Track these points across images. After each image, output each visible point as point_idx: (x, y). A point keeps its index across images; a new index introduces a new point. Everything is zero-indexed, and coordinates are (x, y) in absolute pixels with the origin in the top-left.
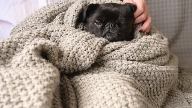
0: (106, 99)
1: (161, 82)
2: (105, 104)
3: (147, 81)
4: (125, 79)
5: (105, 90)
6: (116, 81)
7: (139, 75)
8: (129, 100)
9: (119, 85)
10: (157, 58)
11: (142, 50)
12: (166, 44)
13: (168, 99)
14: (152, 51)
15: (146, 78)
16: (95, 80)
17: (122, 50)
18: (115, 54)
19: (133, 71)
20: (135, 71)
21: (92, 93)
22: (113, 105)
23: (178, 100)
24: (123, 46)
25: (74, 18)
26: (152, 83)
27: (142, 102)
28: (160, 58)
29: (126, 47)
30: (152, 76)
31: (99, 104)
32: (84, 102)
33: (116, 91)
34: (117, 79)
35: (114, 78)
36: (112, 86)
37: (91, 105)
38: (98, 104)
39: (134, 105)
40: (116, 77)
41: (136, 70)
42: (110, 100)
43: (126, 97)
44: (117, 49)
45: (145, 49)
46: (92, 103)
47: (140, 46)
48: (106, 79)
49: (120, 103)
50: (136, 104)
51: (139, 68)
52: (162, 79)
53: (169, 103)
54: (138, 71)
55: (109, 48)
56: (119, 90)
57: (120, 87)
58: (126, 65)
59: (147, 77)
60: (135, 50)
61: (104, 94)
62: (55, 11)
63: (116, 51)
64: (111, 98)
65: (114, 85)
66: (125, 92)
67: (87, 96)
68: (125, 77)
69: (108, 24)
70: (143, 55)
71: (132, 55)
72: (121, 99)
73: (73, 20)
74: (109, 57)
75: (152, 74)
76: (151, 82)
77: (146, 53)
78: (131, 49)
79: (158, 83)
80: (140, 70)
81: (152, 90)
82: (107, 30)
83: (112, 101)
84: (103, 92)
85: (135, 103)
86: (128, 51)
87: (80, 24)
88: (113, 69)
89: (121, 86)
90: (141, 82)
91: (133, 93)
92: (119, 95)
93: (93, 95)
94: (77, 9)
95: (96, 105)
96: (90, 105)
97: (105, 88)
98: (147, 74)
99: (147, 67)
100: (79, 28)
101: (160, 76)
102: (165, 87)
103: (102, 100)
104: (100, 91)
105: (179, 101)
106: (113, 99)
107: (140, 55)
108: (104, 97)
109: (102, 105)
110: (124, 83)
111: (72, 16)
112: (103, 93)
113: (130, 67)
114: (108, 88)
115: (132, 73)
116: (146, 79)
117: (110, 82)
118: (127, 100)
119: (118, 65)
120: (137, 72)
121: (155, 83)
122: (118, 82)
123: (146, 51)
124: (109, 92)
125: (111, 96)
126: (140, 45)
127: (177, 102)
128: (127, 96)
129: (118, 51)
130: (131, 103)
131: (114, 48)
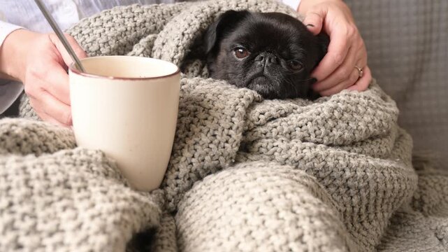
0: (251, 225)
1: (379, 194)
2: (248, 237)
3: (347, 189)
4: (295, 177)
5: (247, 204)
6: (274, 181)
7: (329, 175)
8: (305, 225)
9: (281, 192)
10: (370, 141)
11: (341, 121)
12: (393, 113)
13: (391, 232)
14: (362, 125)
15: (344, 181)
16: (224, 186)
17: (294, 119)
18: (276, 127)
19: (316, 164)
20: (318, 166)
21: (217, 212)
22: (268, 238)
23: (413, 233)
24: (296, 109)
25: (178, 52)
26: (358, 193)
27: (334, 231)
28: (377, 142)
29: (302, 112)
30: (358, 178)
31: (235, 237)
32: (198, 236)
33: (274, 205)
34: (275, 178)
35: (269, 176)
36: (263, 194)
37: (216, 239)
38: (232, 238)
39: (315, 237)
40: (274, 173)
41: (323, 163)
42: (262, 226)
43: (297, 219)
44: (281, 116)
45: (347, 119)
46: (219, 234)
47: (335, 111)
48: (250, 181)
49: (284, 233)
50: (321, 236)
51: (329, 159)
52: (381, 187)
53: (393, 240)
54: (327, 166)
55: (263, 114)
56: (280, 203)
57: (282, 196)
58: (299, 151)
59: (347, 180)
60: (322, 119)
61: (245, 213)
62: (127, 33)
63: (280, 119)
64: (264, 222)
65: (269, 191)
66: (295, 208)
67: (204, 220)
68: (296, 174)
69: (262, 55)
70: (340, 133)
71: (315, 131)
72: (287, 223)
73: (175, 57)
74: (262, 133)
75: (360, 173)
76: (355, 192)
77: (349, 128)
78: (314, 116)
79: (373, 195)
80: (330, 164)
81: (356, 210)
82: (258, 70)
83: (266, 228)
84: (244, 208)
85: (319, 233)
86: (305, 121)
87: (192, 63)
88: (267, 157)
89: (285, 194)
90: (332, 189)
91: (314, 210)
92: (282, 214)
93: (220, 218)
94: (186, 30)
95: (229, 239)
96: (213, 239)
97: (247, 198)
98: (348, 174)
99: (347, 156)
100: (188, 71)
101: (378, 180)
102: (388, 204)
103: (241, 227)
104: (238, 206)
105: (416, 236)
106: (266, 224)
107: (334, 132)
108: (246, 221)
109: (242, 240)
110: (293, 186)
111: (174, 48)
112: (243, 210)
113: (308, 154)
114: (256, 200)
115: (312, 169)
116: (343, 184)
117: (260, 185)
118: (301, 227)
119: (279, 149)
120: (324, 167)
121: (364, 195)
122: (279, 185)
123: (348, 123)
124: (257, 209)
125: (262, 217)
126: (336, 109)
127: (411, 238)
128: (301, 217)
129: (282, 121)
130: (310, 234)
131: (274, 114)
